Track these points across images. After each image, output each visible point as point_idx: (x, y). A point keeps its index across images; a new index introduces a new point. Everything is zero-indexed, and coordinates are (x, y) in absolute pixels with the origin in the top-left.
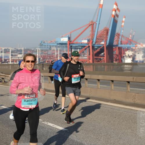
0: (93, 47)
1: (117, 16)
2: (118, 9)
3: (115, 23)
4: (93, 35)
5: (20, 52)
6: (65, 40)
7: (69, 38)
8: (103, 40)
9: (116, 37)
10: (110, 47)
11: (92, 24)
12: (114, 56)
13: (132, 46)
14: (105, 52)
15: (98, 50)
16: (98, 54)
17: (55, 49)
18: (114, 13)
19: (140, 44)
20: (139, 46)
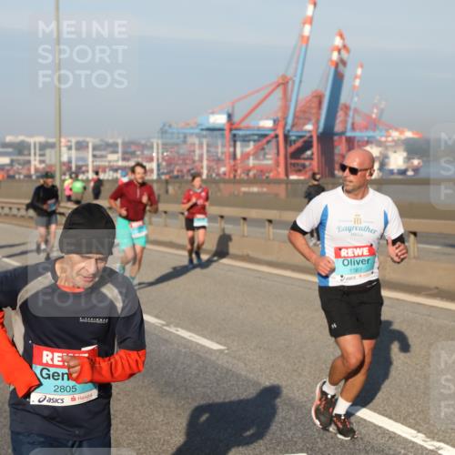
0: (286, 137)
1: (344, 63)
2: (345, 46)
3: (338, 79)
4: (285, 108)
5: (113, 148)
6: (220, 120)
7: (230, 116)
8: (308, 120)
9: (340, 115)
10: (327, 137)
11: (284, 84)
12: (337, 158)
13: (379, 135)
14: (315, 149)
15: (299, 144)
16: (297, 154)
17: (196, 141)
18: (335, 56)
19: (396, 129)
20: (395, 134)
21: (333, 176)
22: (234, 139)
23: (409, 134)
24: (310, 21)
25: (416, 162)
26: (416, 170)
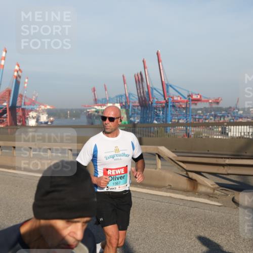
1: (20, 77)
2: (20, 70)
3: (17, 84)
8: (5, 101)
9: (19, 99)
10: (13, 108)
12: (18, 117)
13: (35, 107)
14: (8, 113)
18: (16, 74)
19: (43, 105)
20: (43, 107)
21: (16, 125)
23: (48, 107)
24: (4, 58)
25: (52, 119)
26: (52, 122)
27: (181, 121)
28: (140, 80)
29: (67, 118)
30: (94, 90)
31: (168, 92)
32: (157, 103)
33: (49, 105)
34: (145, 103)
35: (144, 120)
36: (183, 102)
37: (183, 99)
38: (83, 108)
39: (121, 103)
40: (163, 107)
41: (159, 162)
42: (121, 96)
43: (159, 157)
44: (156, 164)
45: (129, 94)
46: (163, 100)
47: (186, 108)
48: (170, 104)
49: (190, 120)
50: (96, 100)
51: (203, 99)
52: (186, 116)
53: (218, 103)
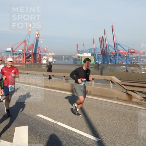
0: (25, 54)
1: (39, 38)
2: (39, 34)
3: (37, 41)
4: (25, 47)
6: (10, 49)
7: (12, 49)
8: (31, 50)
9: (38, 49)
10: (35, 54)
11: (25, 42)
12: (37, 59)
13: (46, 54)
14: (32, 57)
15: (28, 55)
16: (28, 58)
17: (4, 54)
18: (37, 36)
19: (50, 53)
20: (50, 54)
21: (36, 63)
22: (13, 54)
23: (53, 54)
24: (31, 28)
25: (55, 60)
26: (55, 62)
27: (123, 63)
28: (102, 40)
29: (62, 60)
30: (77, 45)
31: (117, 47)
32: (111, 53)
33: (53, 53)
34: (104, 53)
35: (103, 62)
36: (125, 53)
37: (125, 52)
38: (71, 55)
39: (91, 53)
40: (114, 56)
41: (112, 85)
42: (92, 49)
43: (112, 82)
44: (110, 86)
45: (96, 48)
46: (114, 52)
47: (127, 57)
48: (118, 54)
49: (129, 63)
50: (78, 51)
51: (136, 52)
52: (127, 61)
53: (144, 54)
